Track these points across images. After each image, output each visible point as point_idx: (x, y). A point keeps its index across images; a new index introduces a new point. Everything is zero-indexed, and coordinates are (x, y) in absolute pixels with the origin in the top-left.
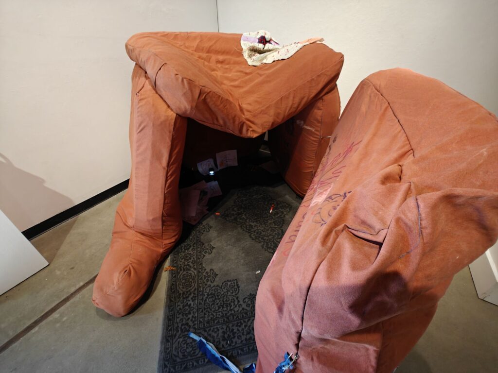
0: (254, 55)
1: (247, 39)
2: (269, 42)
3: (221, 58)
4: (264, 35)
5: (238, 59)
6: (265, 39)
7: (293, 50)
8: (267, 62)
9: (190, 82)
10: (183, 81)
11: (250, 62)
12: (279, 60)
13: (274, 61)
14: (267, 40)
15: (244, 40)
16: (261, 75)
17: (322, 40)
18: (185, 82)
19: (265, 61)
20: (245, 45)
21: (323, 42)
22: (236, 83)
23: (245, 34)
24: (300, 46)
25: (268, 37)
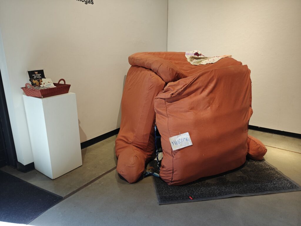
0: (193, 60)
1: (188, 54)
2: (200, 55)
3: (177, 62)
4: (197, 52)
5: (185, 62)
6: (198, 54)
7: (216, 60)
8: (203, 64)
9: (172, 69)
10: (170, 69)
11: (192, 63)
12: (210, 63)
13: (207, 64)
14: (199, 54)
15: (187, 55)
16: (201, 69)
17: (231, 56)
18: (171, 70)
19: (201, 63)
20: (188, 57)
21: (232, 57)
22: (188, 71)
23: (186, 52)
24: (220, 58)
25: (199, 53)
